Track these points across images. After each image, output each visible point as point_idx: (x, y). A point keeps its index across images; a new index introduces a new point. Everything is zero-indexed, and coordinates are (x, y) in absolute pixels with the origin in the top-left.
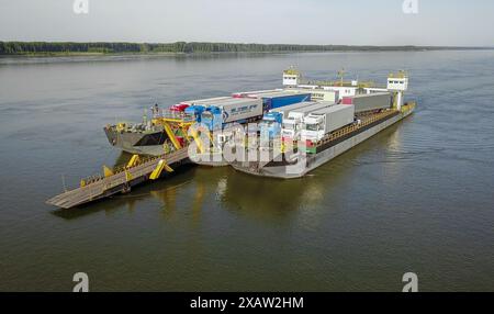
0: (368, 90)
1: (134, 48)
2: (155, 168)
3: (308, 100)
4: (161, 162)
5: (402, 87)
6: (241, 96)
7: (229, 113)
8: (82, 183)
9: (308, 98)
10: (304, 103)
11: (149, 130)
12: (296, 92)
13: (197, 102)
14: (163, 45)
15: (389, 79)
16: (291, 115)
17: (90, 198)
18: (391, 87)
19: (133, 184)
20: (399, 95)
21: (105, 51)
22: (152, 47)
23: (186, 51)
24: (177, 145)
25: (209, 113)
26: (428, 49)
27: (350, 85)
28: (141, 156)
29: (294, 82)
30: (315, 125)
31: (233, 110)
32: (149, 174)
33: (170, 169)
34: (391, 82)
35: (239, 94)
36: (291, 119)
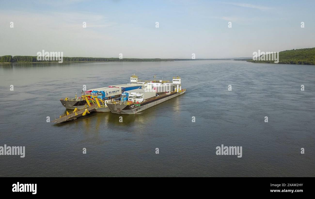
2: (84, 112)
3: (141, 88)
4: (86, 110)
5: (179, 83)
6: (113, 87)
7: (108, 93)
8: (60, 116)
9: (140, 87)
10: (138, 89)
11: (78, 100)
12: (136, 85)
13: (95, 90)
15: (173, 80)
16: (132, 93)
17: (65, 120)
19: (77, 117)
20: (178, 85)
24: (90, 105)
25: (100, 93)
27: (159, 82)
29: (135, 81)
30: (140, 97)
31: (110, 92)
32: (82, 114)
33: (89, 113)
34: (174, 81)
35: (112, 86)
36: (131, 95)
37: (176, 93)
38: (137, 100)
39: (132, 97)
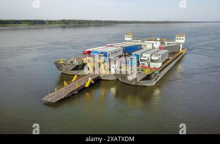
0: (166, 42)
1: (42, 22)
5: (183, 41)
7: (110, 54)
8: (56, 89)
13: (94, 49)
14: (55, 21)
16: (144, 55)
17: (63, 97)
18: (177, 41)
19: (79, 89)
20: (181, 45)
21: (29, 24)
22: (50, 22)
23: (66, 24)
26: (176, 22)
28: (78, 76)
29: (130, 39)
30: (157, 60)
31: (112, 53)
32: (85, 85)
33: (93, 82)
34: (177, 39)
35: (109, 45)
36: (144, 57)
37: (182, 53)
38: (152, 65)
39: (146, 60)
